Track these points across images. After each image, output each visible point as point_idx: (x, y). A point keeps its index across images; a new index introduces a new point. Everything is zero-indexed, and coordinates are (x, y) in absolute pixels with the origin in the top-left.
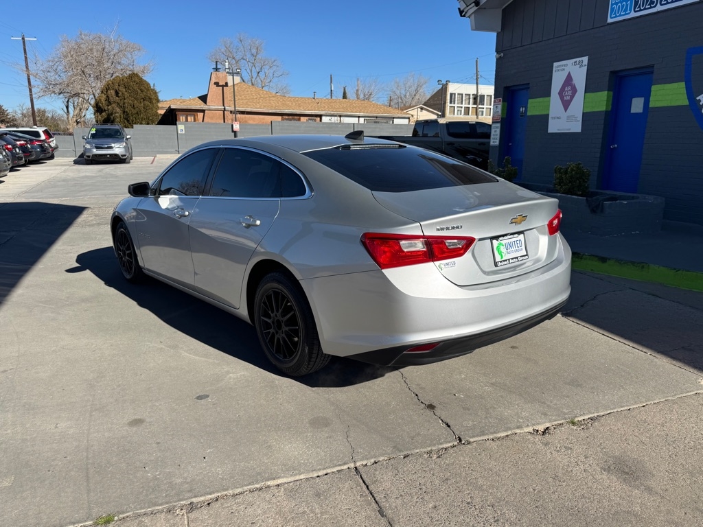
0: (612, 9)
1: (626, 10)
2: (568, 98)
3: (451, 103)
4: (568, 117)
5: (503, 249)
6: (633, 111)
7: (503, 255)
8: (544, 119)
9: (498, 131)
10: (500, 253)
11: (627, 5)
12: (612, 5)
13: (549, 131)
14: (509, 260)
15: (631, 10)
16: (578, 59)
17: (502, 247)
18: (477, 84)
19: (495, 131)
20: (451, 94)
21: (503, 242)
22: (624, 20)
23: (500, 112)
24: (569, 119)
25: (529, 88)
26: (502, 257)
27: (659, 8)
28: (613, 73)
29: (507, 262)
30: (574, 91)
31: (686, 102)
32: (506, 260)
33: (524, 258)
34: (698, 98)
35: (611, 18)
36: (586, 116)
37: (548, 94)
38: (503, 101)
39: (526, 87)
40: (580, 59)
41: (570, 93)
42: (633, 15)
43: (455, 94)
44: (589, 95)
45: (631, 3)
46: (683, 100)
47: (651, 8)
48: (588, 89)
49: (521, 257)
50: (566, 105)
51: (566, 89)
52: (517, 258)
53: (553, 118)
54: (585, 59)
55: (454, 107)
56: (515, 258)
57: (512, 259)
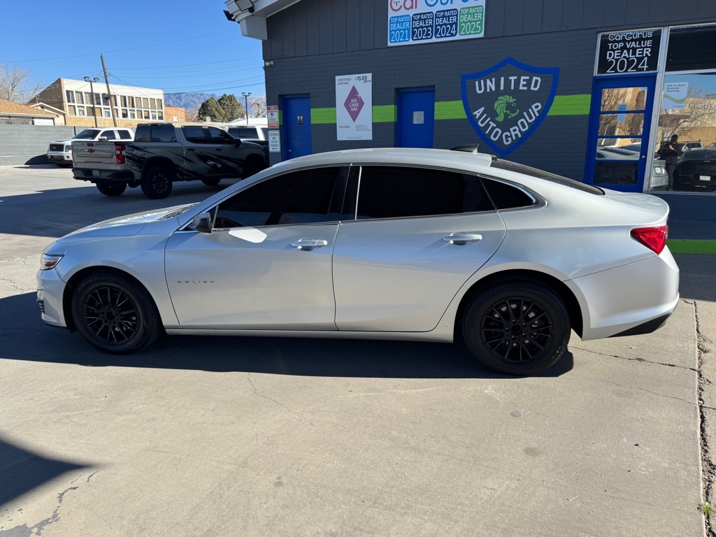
0: (391, 35)
1: (404, 37)
2: (356, 109)
3: (69, 101)
4: (357, 126)
6: (415, 122)
8: (333, 128)
9: (278, 138)
11: (405, 34)
12: (391, 31)
13: (338, 139)
15: (409, 38)
16: (362, 75)
18: (107, 82)
19: (274, 138)
20: (68, 92)
22: (403, 46)
23: (277, 120)
24: (359, 128)
25: (309, 98)
27: (434, 40)
28: (397, 89)
30: (361, 103)
31: (465, 116)
34: (474, 113)
35: (391, 42)
36: (376, 126)
37: (334, 105)
38: (279, 109)
39: (306, 96)
40: (364, 75)
41: (357, 105)
42: (411, 42)
43: (72, 92)
44: (375, 107)
45: (409, 32)
46: (462, 115)
47: (427, 38)
48: (375, 102)
50: (354, 116)
51: (352, 101)
53: (340, 127)
54: (369, 76)
55: (74, 106)
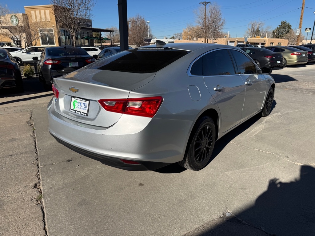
5: (76, 104)
7: (75, 107)
10: (74, 106)
14: (76, 111)
17: (76, 103)
21: (78, 101)
26: (74, 108)
29: (75, 111)
32: (74, 110)
33: (84, 114)
49: (83, 113)
52: (80, 112)
56: (79, 112)
57: (78, 111)
